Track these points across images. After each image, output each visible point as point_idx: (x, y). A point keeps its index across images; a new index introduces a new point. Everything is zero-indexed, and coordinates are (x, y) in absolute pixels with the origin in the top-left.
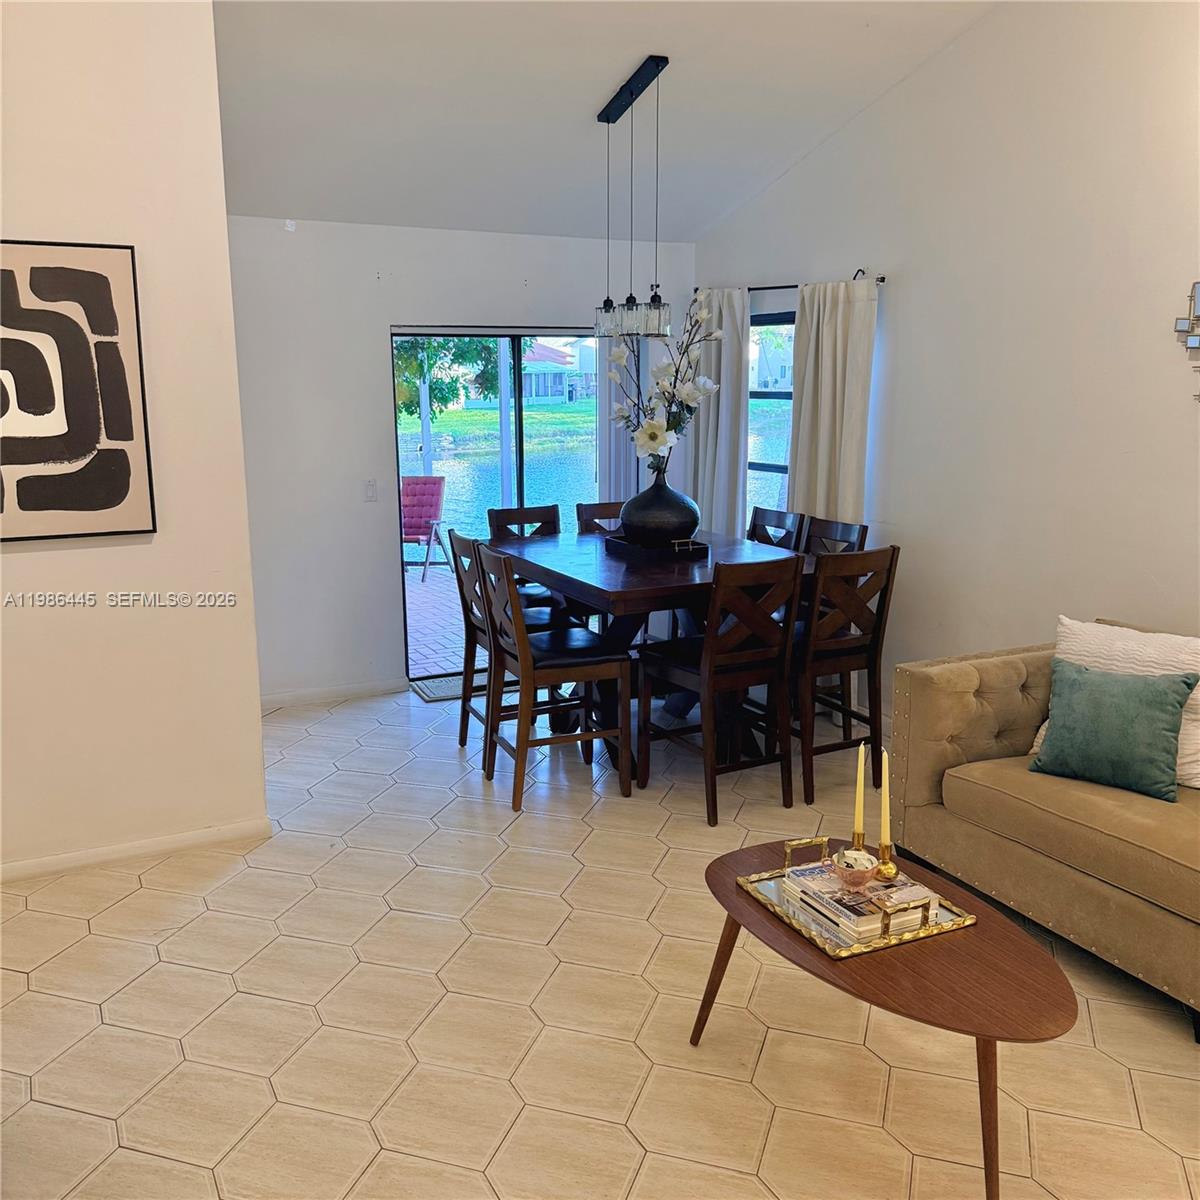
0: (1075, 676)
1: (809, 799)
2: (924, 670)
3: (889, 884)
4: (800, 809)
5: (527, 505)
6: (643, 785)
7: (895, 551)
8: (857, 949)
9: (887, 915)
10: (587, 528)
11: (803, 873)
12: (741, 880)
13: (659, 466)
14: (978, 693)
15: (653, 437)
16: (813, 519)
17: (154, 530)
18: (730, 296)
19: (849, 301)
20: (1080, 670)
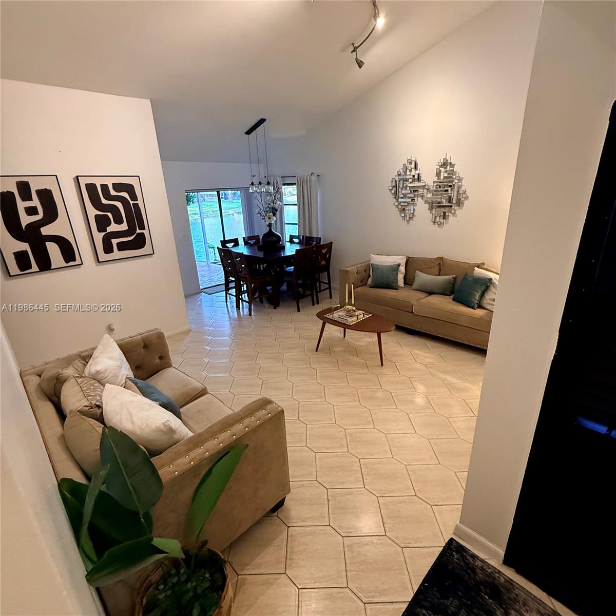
0: (376, 267)
1: (318, 303)
2: (346, 269)
3: (354, 311)
4: (316, 306)
5: (226, 239)
6: (278, 306)
7: (332, 243)
8: (354, 323)
9: (358, 316)
10: (246, 243)
11: (337, 312)
12: (325, 316)
13: (270, 225)
14: (357, 273)
15: (270, 218)
16: (306, 236)
17: (154, 254)
18: (276, 179)
19: (310, 181)
20: (377, 265)
